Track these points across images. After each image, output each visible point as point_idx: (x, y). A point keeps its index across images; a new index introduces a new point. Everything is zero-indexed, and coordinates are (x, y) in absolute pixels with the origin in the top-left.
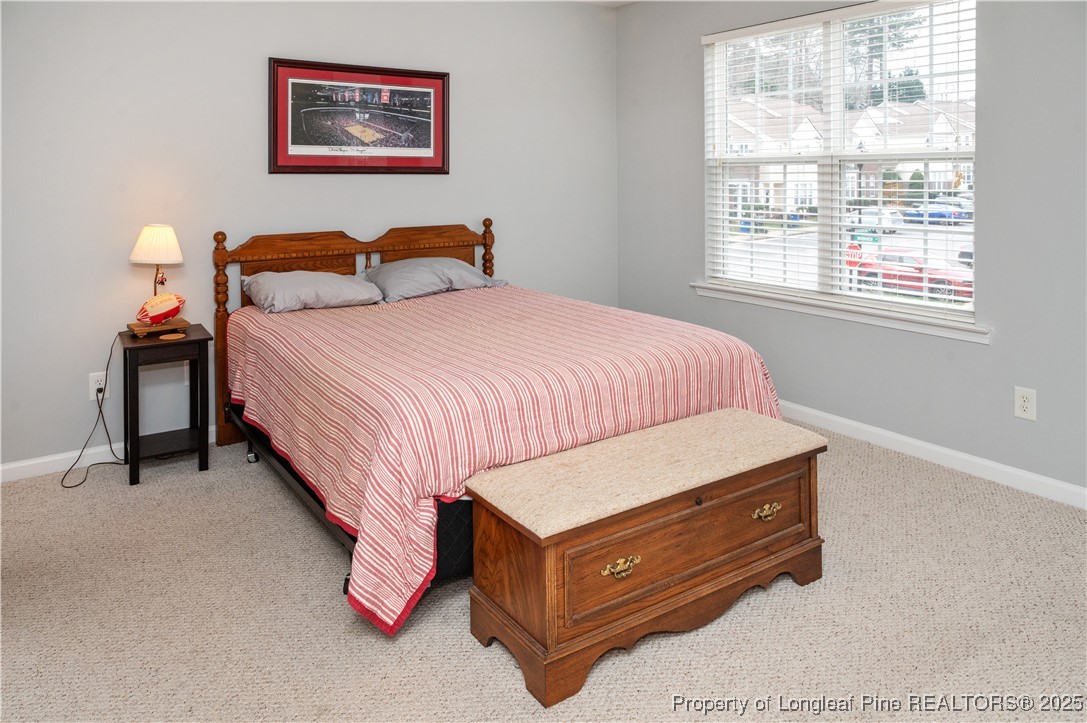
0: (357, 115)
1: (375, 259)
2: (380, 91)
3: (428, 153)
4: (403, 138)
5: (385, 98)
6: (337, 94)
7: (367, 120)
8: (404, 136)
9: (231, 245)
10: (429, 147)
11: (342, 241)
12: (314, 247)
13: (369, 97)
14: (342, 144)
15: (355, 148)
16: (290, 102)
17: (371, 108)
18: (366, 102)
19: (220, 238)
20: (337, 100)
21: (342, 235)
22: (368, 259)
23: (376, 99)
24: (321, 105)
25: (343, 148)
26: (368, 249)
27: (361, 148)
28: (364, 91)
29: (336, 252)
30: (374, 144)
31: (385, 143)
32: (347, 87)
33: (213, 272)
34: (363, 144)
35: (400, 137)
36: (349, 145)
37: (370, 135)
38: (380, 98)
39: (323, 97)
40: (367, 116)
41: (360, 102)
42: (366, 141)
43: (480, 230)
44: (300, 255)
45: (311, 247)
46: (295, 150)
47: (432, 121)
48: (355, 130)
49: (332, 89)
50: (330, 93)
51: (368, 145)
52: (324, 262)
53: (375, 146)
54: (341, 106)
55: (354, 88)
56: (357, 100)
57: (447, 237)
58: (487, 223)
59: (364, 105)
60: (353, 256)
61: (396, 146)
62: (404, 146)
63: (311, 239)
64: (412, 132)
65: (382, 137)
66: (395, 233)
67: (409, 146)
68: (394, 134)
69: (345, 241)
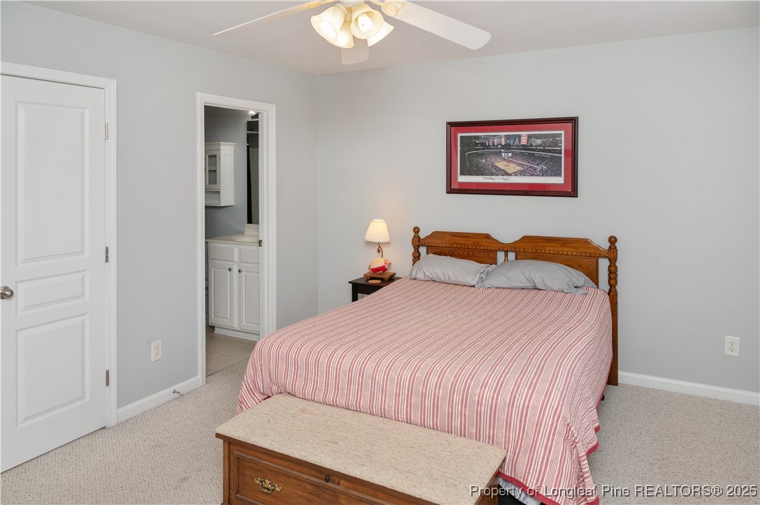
0: (503, 154)
1: (512, 256)
2: (520, 136)
3: (559, 180)
4: (538, 169)
5: (524, 141)
6: (489, 141)
7: (510, 158)
8: (538, 168)
9: (422, 235)
10: (560, 175)
11: (488, 240)
12: (468, 242)
13: (512, 141)
14: (492, 174)
15: (502, 177)
16: (459, 148)
17: (513, 149)
18: (510, 145)
19: (416, 230)
20: (489, 145)
21: (487, 236)
22: (506, 256)
23: (517, 142)
24: (478, 149)
25: (493, 177)
26: (507, 248)
27: (505, 177)
28: (507, 137)
29: (482, 248)
30: (515, 174)
31: (522, 173)
32: (496, 136)
33: (412, 250)
34: (507, 174)
35: (535, 169)
36: (498, 175)
37: (512, 168)
38: (520, 141)
39: (480, 143)
40: (510, 154)
41: (505, 145)
42: (510, 172)
43: (606, 245)
44: (458, 246)
45: (466, 242)
46: (462, 179)
47: (563, 155)
48: (501, 165)
49: (486, 138)
50: (484, 141)
51: (511, 175)
52: (474, 253)
53: (516, 175)
54: (492, 149)
55: (501, 136)
56: (503, 144)
57: (572, 247)
58: (613, 240)
59: (507, 147)
60: (495, 252)
61: (532, 175)
62: (538, 175)
63: (467, 237)
64: (545, 165)
65: (522, 169)
66: (526, 239)
67: (543, 175)
68: (531, 167)
69: (490, 241)
